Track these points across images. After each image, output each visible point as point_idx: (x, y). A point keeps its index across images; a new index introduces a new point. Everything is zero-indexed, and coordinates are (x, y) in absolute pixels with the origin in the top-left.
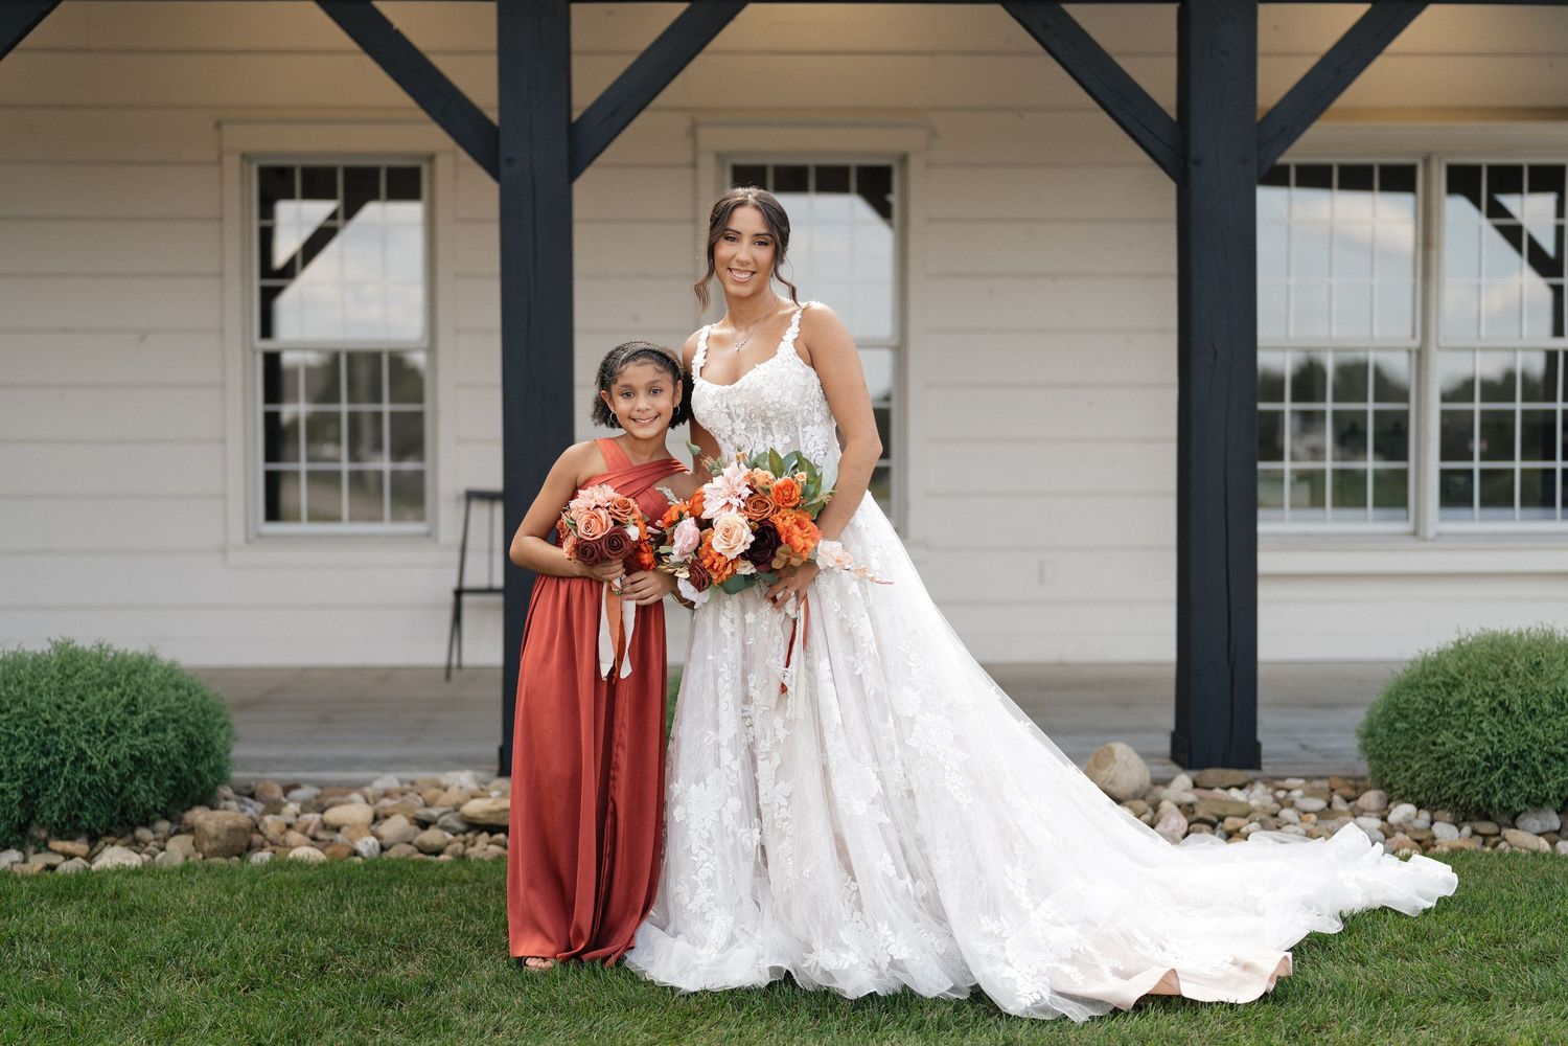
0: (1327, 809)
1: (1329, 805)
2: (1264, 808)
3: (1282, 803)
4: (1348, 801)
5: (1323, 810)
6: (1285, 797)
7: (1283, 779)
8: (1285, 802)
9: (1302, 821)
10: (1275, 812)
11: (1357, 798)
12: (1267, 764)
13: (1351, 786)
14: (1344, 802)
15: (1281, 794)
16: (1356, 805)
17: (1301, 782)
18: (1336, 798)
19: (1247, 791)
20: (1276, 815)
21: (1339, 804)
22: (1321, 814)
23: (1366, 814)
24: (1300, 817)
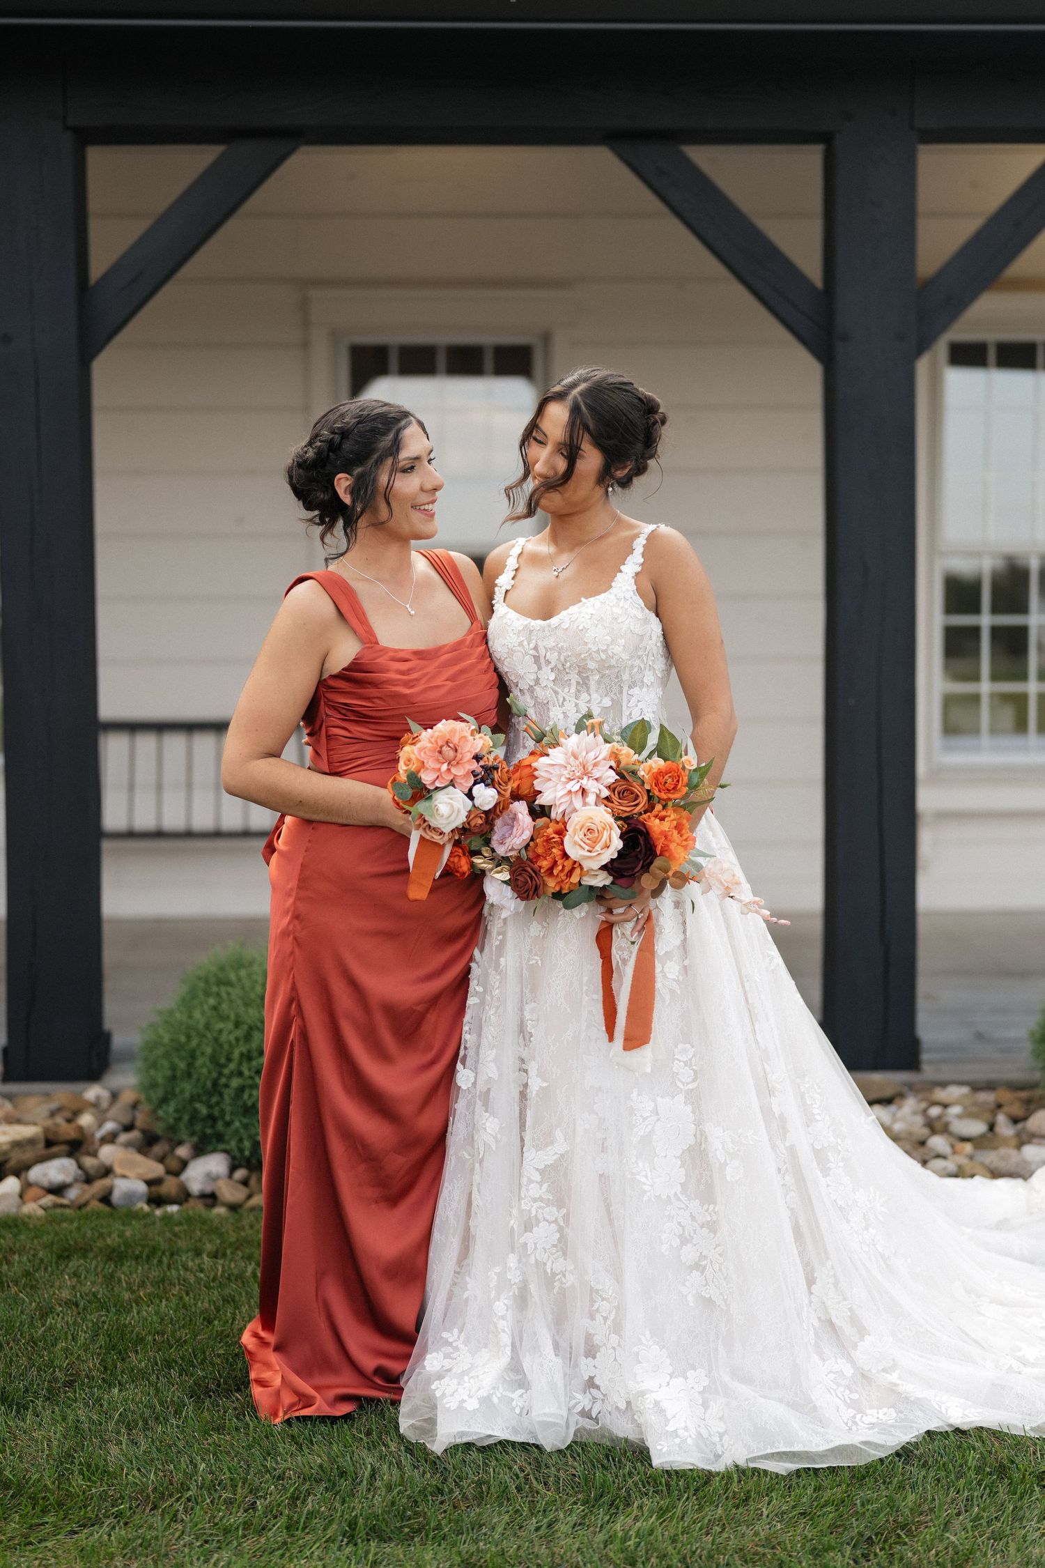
0: (990, 1135)
1: (992, 1127)
2: (910, 1134)
3: (935, 1127)
4: (1015, 1121)
5: (982, 1136)
6: (939, 1117)
7: (944, 1084)
8: (938, 1125)
9: (954, 1152)
10: (922, 1139)
11: (1025, 1118)
12: (930, 1062)
13: (1020, 1100)
14: (1010, 1124)
15: (935, 1111)
16: (1024, 1128)
17: (965, 1090)
18: (1001, 1119)
19: (893, 1108)
20: (922, 1143)
21: (1005, 1128)
22: (979, 1142)
23: (1035, 1140)
24: (952, 1146)
